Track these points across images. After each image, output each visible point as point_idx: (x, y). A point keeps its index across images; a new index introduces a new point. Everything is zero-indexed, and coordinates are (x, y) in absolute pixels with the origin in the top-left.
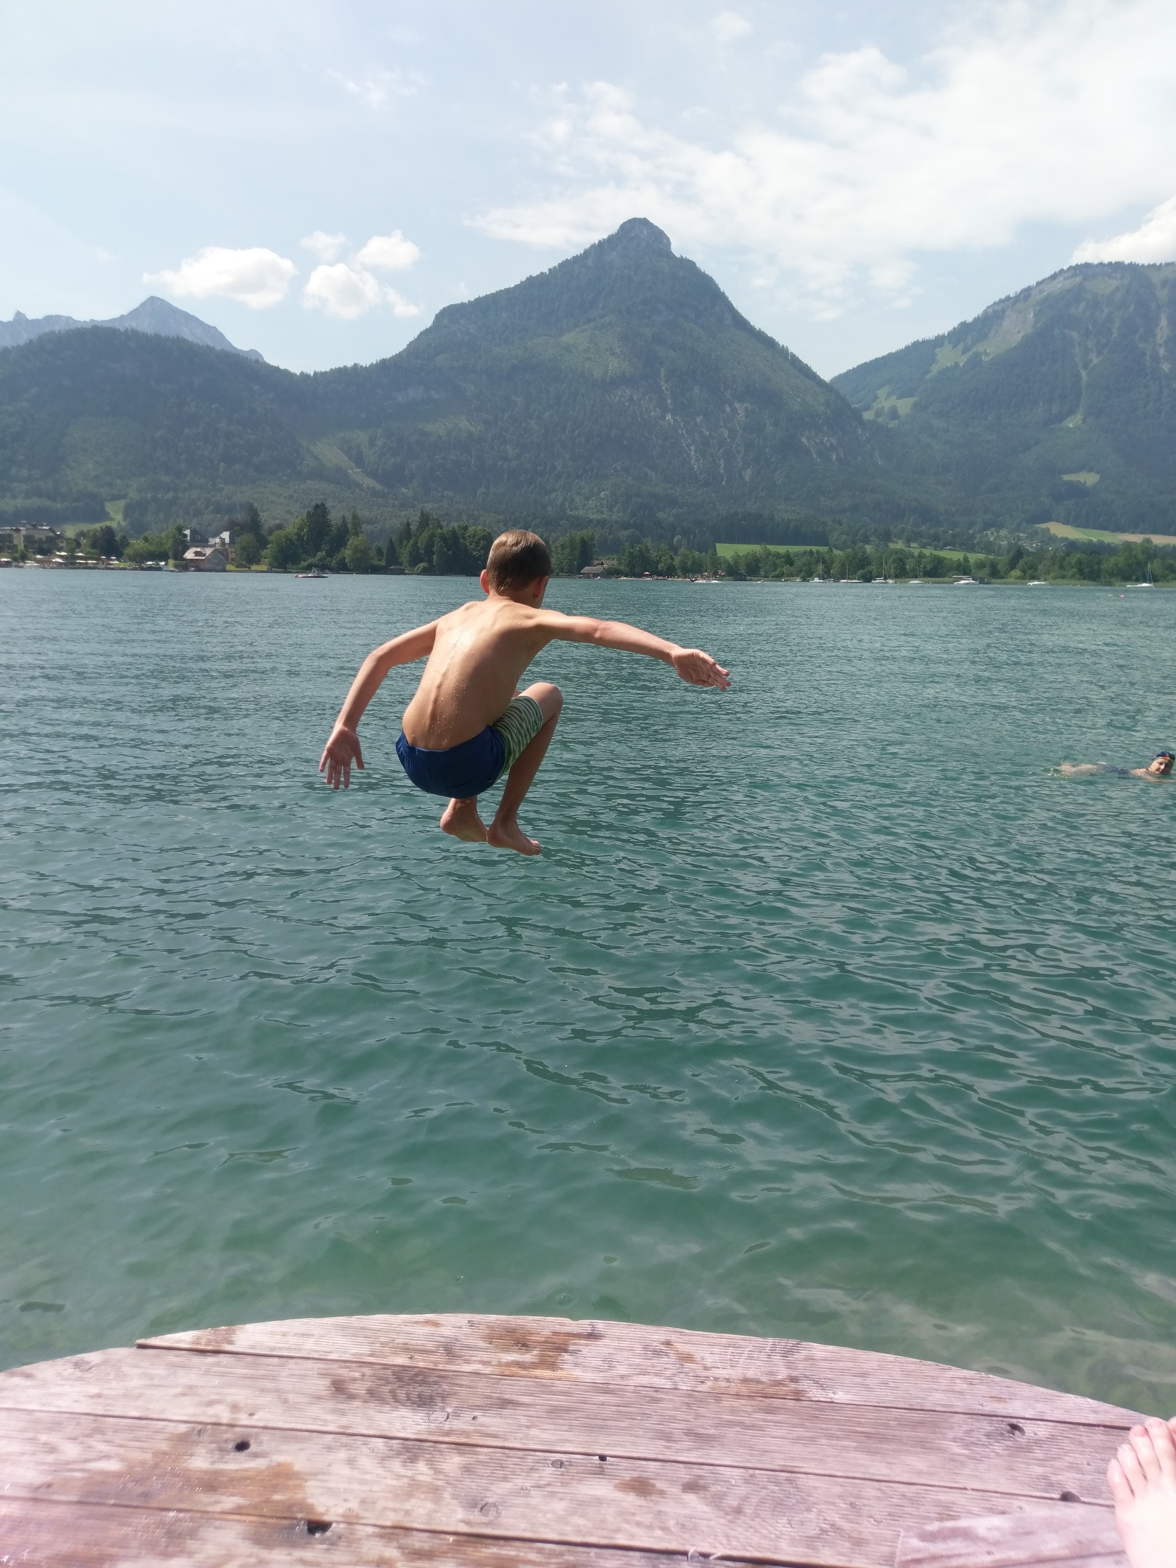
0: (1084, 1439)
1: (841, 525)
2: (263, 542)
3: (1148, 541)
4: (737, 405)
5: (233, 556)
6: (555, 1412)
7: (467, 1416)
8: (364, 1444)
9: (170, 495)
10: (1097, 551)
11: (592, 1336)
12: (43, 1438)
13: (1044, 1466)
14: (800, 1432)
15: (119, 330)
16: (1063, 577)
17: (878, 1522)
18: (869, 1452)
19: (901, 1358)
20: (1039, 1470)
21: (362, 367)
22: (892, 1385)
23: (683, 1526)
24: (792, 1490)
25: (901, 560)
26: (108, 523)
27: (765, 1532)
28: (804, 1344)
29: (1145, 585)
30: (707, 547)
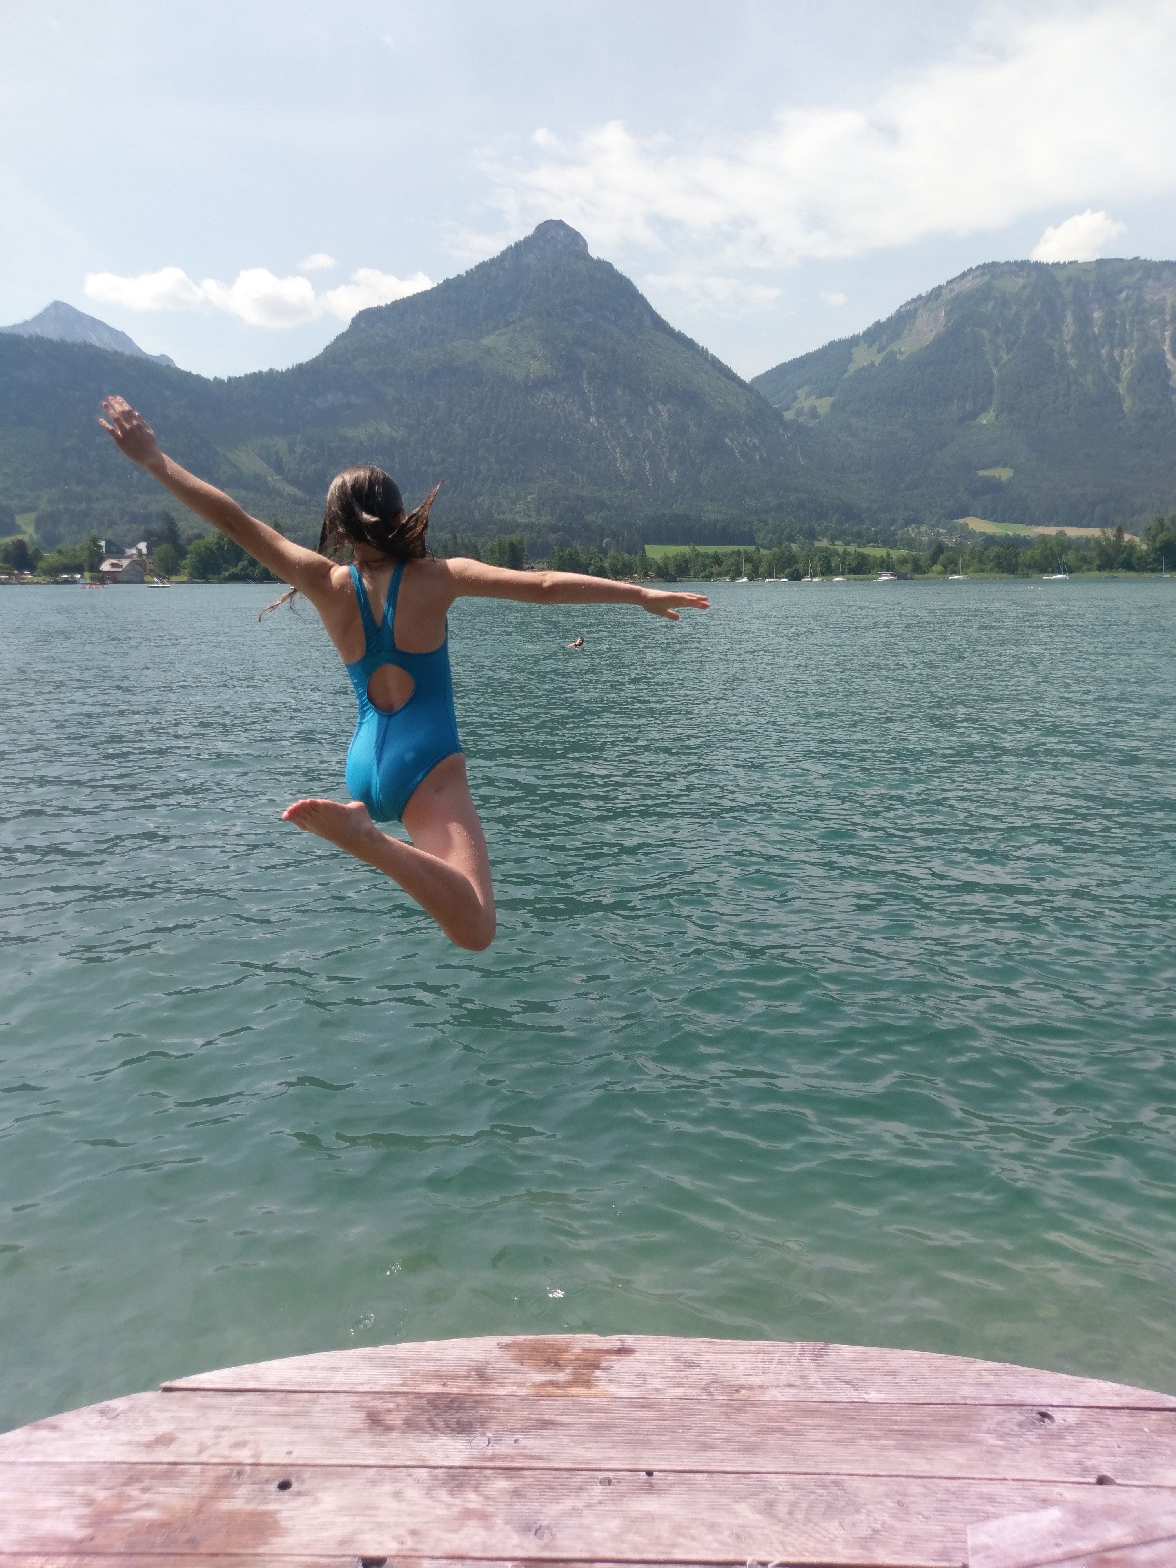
0: (1111, 1422)
1: (767, 524)
2: (181, 553)
3: (1062, 533)
4: (660, 407)
5: (150, 567)
6: (599, 1430)
7: (509, 1439)
8: (410, 1475)
9: (83, 506)
10: (1015, 544)
11: (623, 1351)
12: (80, 1490)
13: (1077, 1452)
14: (839, 1434)
15: (23, 337)
16: (982, 571)
17: (926, 1518)
18: (909, 1449)
19: (927, 1354)
20: (1072, 1456)
21: (277, 372)
22: (922, 1381)
23: (738, 1536)
24: (839, 1493)
25: (826, 558)
26: (20, 537)
27: (818, 1536)
28: (832, 1346)
29: (1060, 576)
30: (635, 549)
